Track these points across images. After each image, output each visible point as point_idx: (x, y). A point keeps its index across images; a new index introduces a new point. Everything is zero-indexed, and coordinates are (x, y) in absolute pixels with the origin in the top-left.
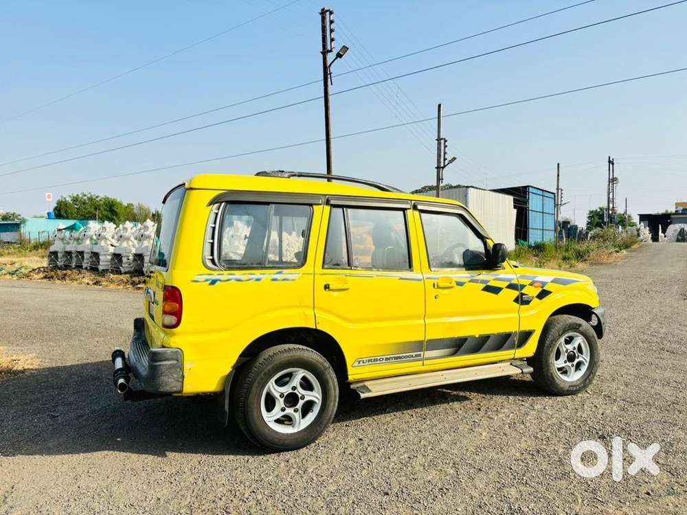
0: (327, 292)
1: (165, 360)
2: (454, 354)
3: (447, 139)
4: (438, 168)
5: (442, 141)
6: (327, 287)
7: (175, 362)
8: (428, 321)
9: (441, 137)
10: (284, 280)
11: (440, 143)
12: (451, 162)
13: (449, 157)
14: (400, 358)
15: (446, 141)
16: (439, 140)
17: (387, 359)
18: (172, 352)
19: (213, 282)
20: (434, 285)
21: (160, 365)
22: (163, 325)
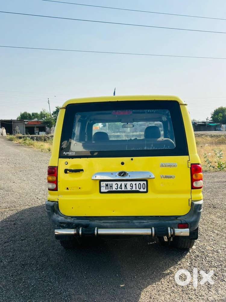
22: (193, 188)
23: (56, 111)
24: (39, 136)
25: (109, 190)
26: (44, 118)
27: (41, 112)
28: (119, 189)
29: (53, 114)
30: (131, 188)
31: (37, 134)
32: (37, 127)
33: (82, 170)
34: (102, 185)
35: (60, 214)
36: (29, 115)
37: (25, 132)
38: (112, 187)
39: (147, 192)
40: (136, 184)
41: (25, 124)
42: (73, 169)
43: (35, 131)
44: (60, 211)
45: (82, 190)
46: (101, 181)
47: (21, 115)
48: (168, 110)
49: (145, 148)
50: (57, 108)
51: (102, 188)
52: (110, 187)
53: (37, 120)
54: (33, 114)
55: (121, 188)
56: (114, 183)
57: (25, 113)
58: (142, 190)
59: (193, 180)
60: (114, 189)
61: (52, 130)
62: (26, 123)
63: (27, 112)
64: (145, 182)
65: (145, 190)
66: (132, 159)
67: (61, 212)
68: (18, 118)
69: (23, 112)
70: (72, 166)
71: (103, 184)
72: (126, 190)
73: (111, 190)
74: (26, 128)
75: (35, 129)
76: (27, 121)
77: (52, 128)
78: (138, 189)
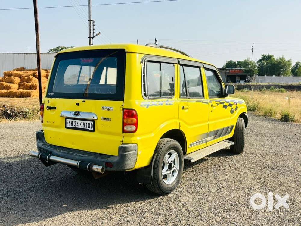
0: (183, 110)
1: (130, 151)
2: (214, 138)
3: (94, 21)
4: (90, 37)
5: (92, 22)
6: (183, 108)
7: (134, 152)
8: (209, 123)
9: (91, 19)
10: (170, 104)
11: (90, 23)
12: (97, 35)
13: (96, 32)
14: (201, 141)
15: (94, 22)
16: (89, 21)
17: (198, 142)
18: (134, 146)
19: (148, 106)
20: (211, 105)
21: (128, 154)
22: (124, 131)
23: (261, 59)
24: (239, 84)
25: (71, 126)
26: (248, 66)
27: (245, 60)
28: (76, 127)
29: (257, 63)
30: (84, 126)
31: (238, 82)
32: (238, 76)
33: (55, 108)
34: (67, 122)
35: (44, 141)
36: (235, 63)
37: (226, 80)
38: (72, 124)
39: (94, 131)
40: (87, 124)
41: (227, 73)
42: (51, 106)
43: (237, 80)
44: (44, 139)
45: (55, 124)
46: (67, 118)
47: (226, 64)
48: (116, 58)
49: (95, 92)
50: (262, 55)
51: (67, 124)
52: (71, 124)
53: (239, 68)
54: (238, 63)
55: (78, 126)
56: (74, 121)
57: (231, 62)
58: (90, 129)
59: (124, 124)
60: (74, 126)
61: (253, 79)
62: (227, 71)
63: (233, 61)
64: (92, 122)
65: (92, 130)
66: (84, 101)
67: (46, 140)
68: (223, 67)
69: (228, 61)
70: (51, 104)
71: (68, 120)
72: (81, 128)
73: (72, 126)
74: (227, 76)
75: (237, 77)
76: (229, 70)
77: (253, 77)
78: (88, 128)
